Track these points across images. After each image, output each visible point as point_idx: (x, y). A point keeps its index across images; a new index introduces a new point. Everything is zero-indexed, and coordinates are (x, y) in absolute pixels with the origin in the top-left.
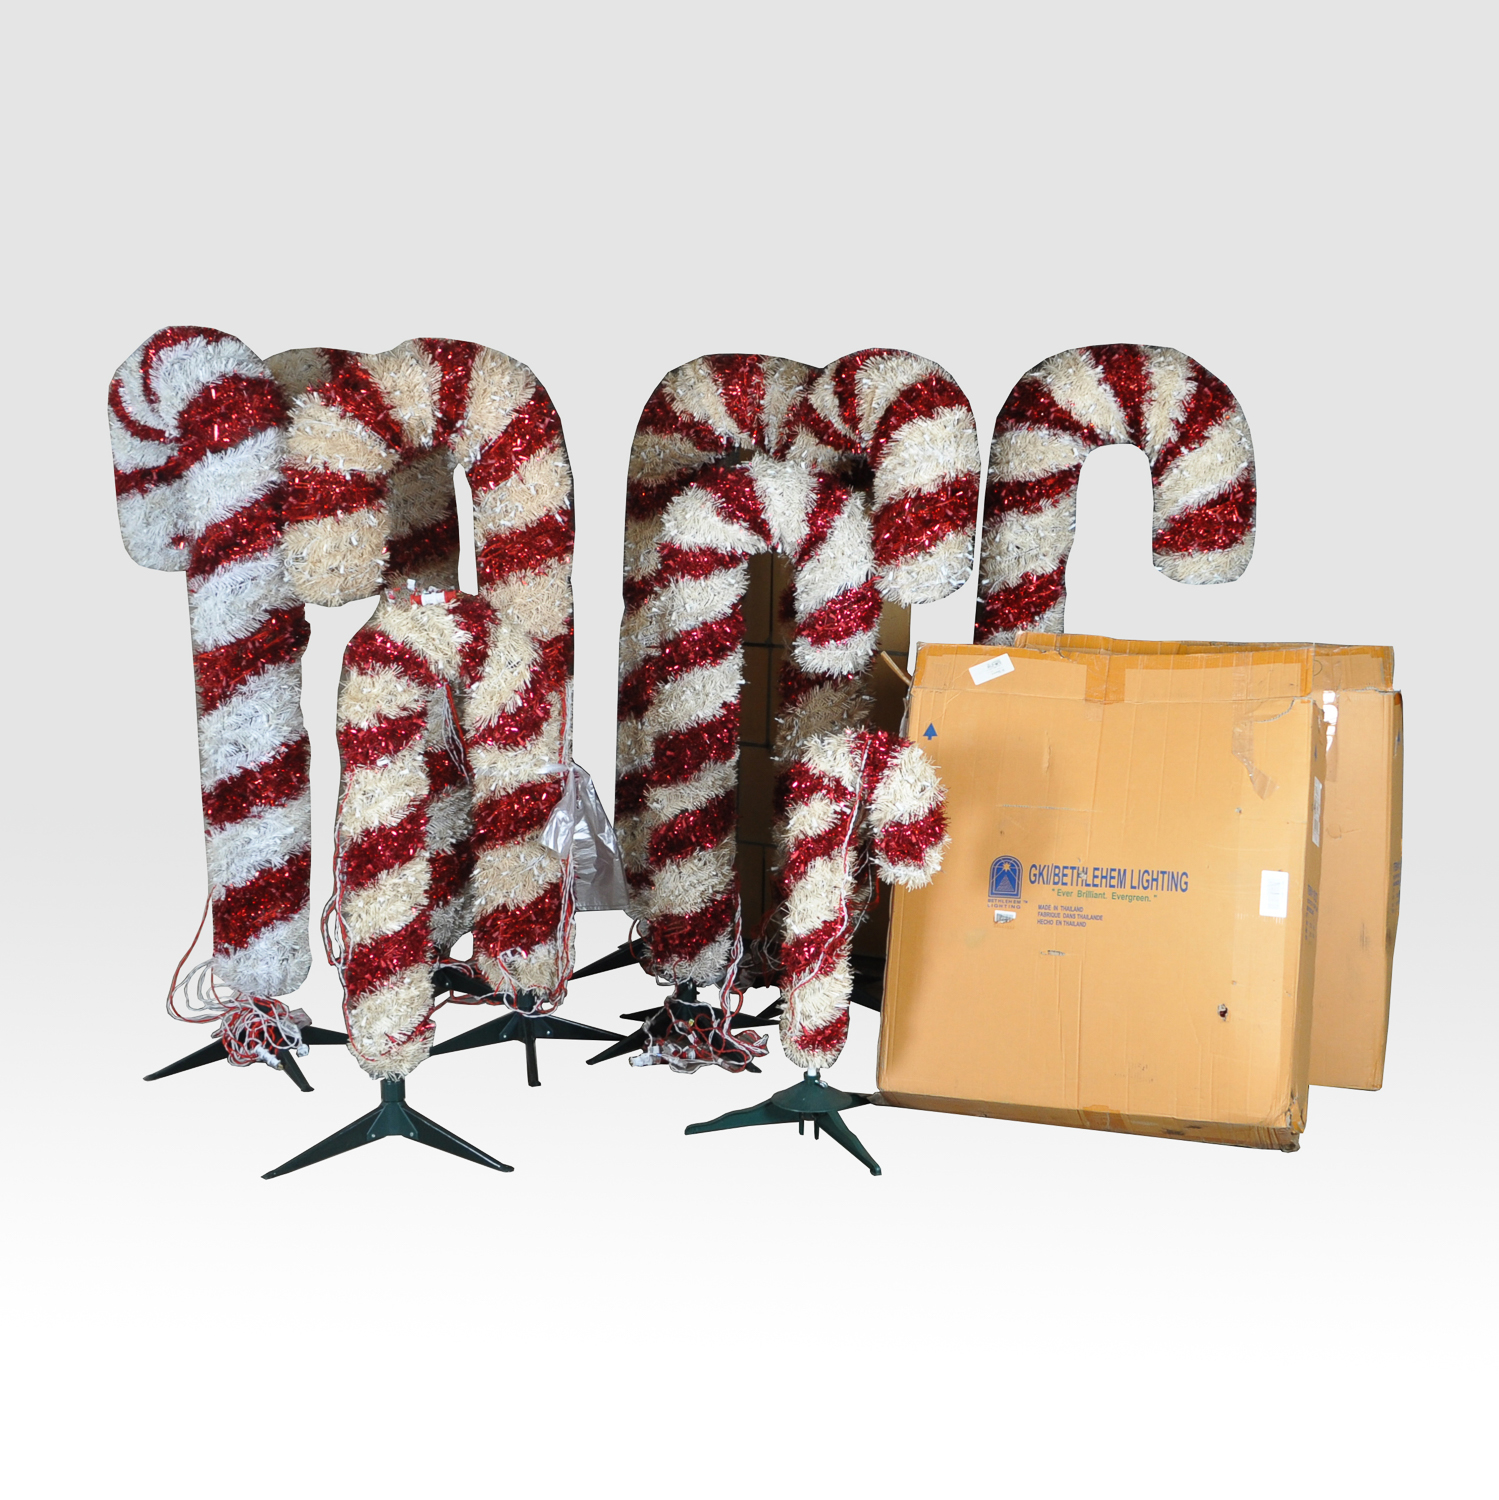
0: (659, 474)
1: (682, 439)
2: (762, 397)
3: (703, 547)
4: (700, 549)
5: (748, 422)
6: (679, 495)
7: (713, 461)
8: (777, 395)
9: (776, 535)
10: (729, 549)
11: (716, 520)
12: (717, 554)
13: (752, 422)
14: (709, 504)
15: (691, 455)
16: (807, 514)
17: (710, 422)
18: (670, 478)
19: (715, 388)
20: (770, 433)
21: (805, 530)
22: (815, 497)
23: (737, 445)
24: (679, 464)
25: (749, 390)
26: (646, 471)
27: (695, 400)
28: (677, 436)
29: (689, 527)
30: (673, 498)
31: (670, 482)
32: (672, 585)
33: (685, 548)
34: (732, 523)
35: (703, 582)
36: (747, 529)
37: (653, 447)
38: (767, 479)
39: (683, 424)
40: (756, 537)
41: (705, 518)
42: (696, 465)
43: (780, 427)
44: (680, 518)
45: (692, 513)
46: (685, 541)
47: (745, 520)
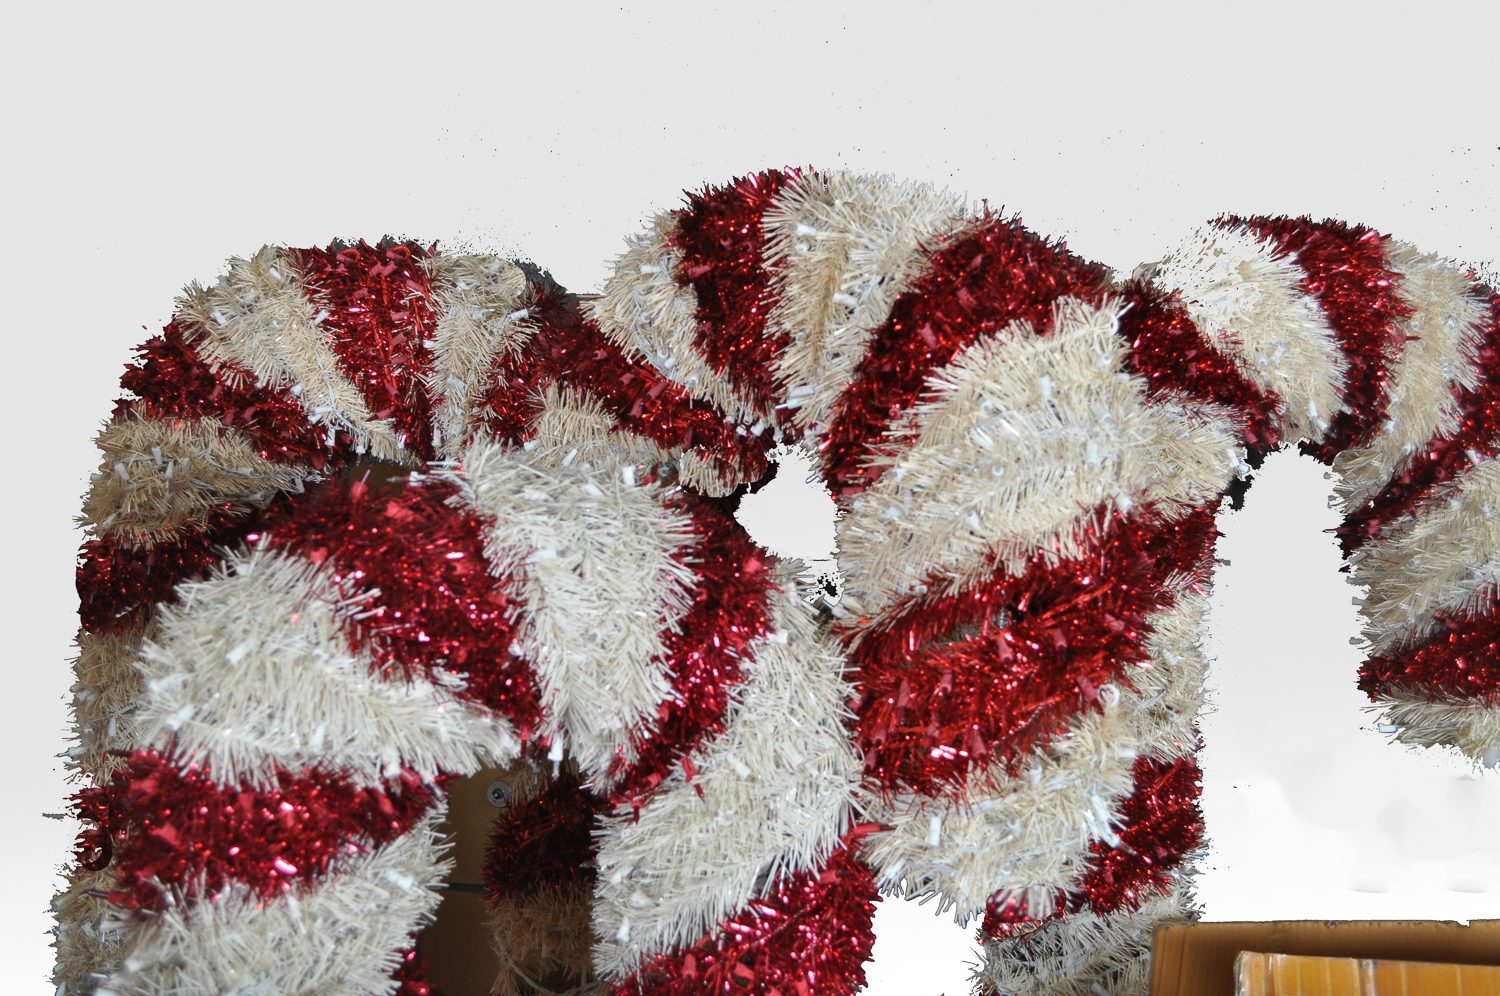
0: (161, 518)
1: (222, 433)
2: (430, 330)
3: (295, 768)
4: (284, 777)
5: (394, 391)
6: (206, 576)
7: (301, 488)
8: (465, 326)
9: (556, 709)
10: (394, 770)
11: (342, 666)
12: (349, 790)
13: (403, 390)
14: (318, 608)
15: (247, 471)
16: (666, 634)
17: (296, 390)
18: (190, 529)
19: (310, 308)
20: (444, 419)
21: (657, 690)
22: (688, 577)
23: (360, 450)
24: (214, 493)
25: (395, 316)
26: (127, 509)
27: (261, 336)
28: (210, 423)
29: (240, 696)
30: (180, 589)
31: (191, 537)
32: (172, 918)
33: (223, 775)
34: (409, 678)
35: (293, 902)
36: (460, 696)
37: (147, 450)
38: (526, 517)
39: (227, 393)
40: (487, 721)
41: (304, 661)
42: (258, 496)
43: (472, 405)
44: (203, 661)
45: (252, 643)
46: (222, 750)
47: (451, 666)
